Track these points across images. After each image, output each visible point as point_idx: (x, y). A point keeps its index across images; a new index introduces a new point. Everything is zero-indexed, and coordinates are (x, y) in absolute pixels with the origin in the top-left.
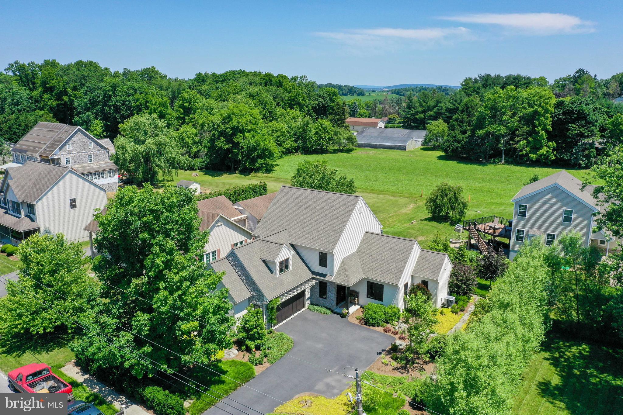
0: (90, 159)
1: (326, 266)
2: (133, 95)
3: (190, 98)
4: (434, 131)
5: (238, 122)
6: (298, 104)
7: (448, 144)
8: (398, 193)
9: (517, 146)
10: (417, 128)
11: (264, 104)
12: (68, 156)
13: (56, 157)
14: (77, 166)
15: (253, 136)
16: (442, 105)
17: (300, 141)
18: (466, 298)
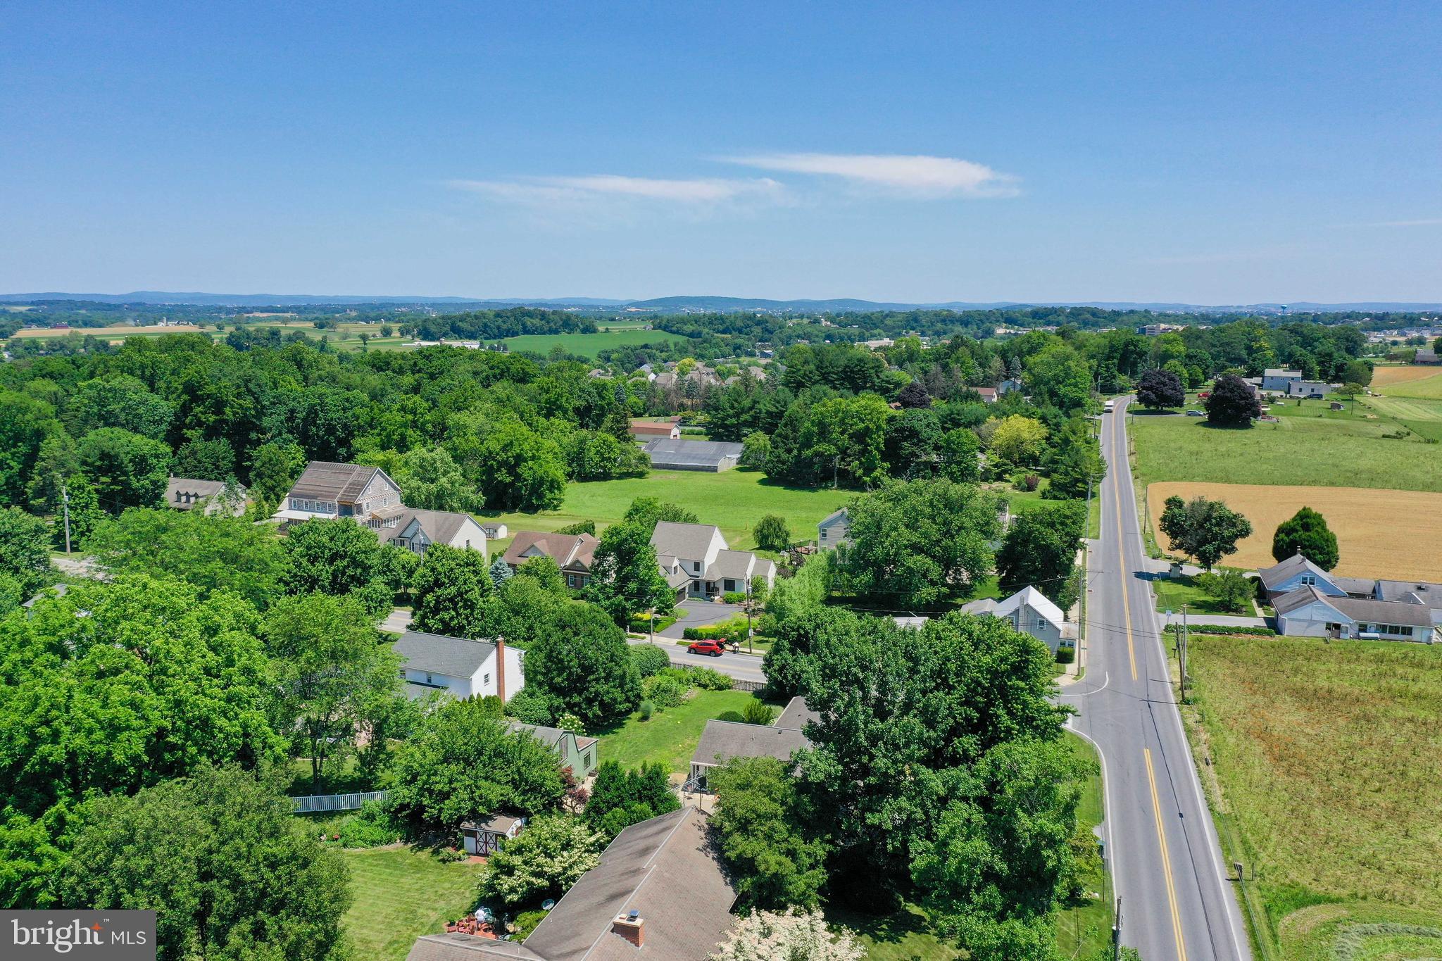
1: (699, 570)
4: (752, 445)
5: (520, 449)
6: (560, 407)
9: (849, 468)
12: (368, 501)
14: (376, 511)
15: (537, 464)
16: (761, 406)
17: (575, 464)
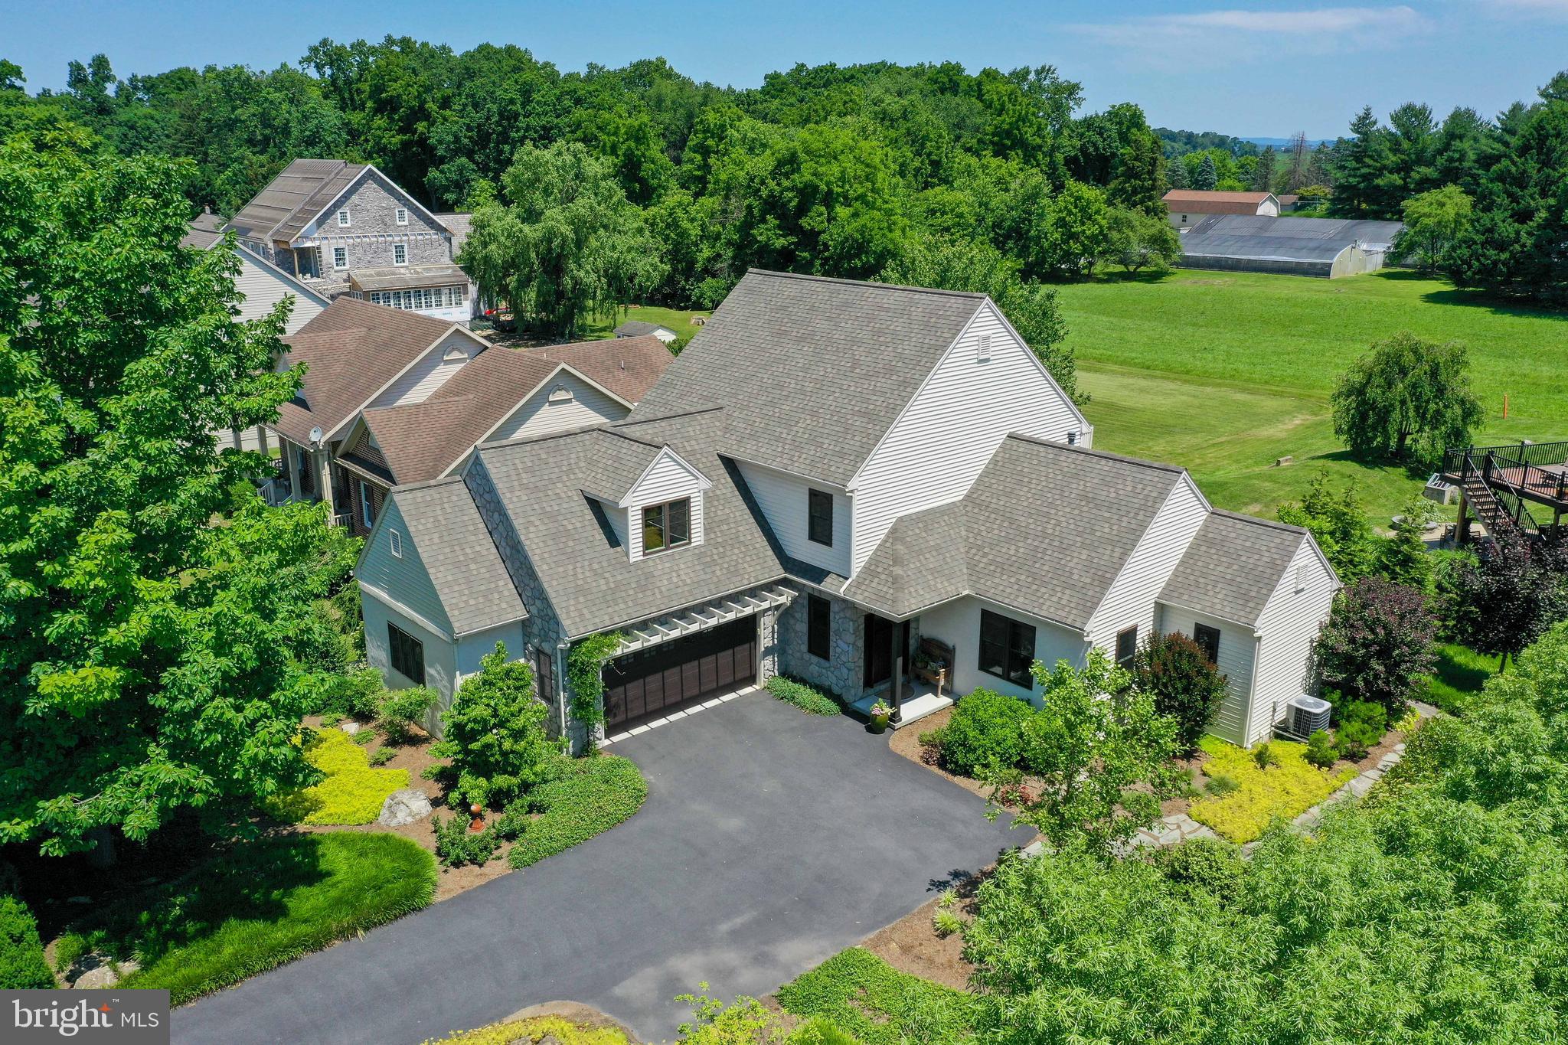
0: (400, 256)
1: (829, 543)
2: (569, 112)
3: (723, 127)
4: (1426, 221)
5: (815, 174)
6: (1020, 143)
7: (1465, 252)
8: (1266, 383)
10: (1378, 216)
11: (918, 142)
12: (341, 244)
13: (308, 244)
14: (363, 271)
15: (856, 215)
16: (1466, 145)
18: (1378, 710)
